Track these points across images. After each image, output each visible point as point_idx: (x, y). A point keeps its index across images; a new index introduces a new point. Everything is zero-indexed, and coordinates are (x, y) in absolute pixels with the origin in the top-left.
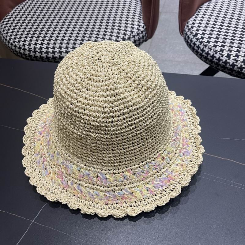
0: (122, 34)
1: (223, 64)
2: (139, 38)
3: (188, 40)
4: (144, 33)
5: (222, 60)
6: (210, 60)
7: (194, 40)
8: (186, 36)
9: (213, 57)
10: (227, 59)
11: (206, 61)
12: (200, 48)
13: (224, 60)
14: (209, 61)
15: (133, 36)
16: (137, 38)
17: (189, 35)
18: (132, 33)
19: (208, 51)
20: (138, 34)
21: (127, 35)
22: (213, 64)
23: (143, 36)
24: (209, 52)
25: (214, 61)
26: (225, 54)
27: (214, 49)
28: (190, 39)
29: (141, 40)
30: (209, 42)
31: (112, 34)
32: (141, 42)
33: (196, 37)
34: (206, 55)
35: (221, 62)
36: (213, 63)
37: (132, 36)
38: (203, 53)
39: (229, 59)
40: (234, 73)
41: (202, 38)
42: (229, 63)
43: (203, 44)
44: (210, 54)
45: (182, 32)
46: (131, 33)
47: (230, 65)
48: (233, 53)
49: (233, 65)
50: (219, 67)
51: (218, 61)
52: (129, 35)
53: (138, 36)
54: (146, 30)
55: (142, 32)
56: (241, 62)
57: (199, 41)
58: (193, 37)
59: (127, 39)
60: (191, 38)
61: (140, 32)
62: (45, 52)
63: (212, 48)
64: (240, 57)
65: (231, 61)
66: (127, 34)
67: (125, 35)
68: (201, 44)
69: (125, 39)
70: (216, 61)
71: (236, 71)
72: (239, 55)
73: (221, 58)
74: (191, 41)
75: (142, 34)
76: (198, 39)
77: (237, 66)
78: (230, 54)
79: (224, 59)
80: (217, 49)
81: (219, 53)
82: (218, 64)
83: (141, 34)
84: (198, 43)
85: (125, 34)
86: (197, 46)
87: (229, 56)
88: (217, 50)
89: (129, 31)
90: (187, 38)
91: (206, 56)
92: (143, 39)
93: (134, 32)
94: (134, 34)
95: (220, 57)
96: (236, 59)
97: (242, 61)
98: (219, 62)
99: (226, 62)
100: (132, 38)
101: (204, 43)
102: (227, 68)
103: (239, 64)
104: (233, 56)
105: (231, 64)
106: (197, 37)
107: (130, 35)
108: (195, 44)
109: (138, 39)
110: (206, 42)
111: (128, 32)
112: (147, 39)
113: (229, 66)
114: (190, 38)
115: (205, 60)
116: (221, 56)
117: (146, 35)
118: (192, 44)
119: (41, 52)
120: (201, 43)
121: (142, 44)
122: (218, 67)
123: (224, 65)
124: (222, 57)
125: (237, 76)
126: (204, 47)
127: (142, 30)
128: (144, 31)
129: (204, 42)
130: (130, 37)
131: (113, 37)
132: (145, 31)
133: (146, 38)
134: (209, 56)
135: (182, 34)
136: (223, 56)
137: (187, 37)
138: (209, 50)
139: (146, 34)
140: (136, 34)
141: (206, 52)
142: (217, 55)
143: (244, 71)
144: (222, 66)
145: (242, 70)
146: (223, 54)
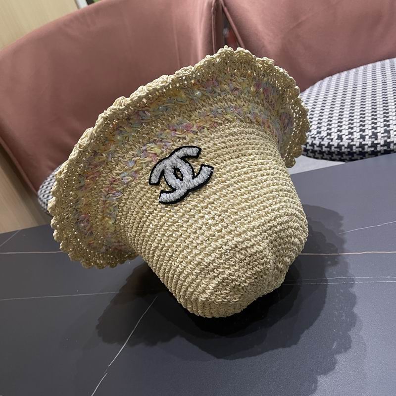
1: (336, 149)
5: (333, 145)
6: (318, 152)
9: (321, 146)
10: (339, 141)
13: (336, 145)
14: (319, 154)
19: (312, 142)
24: (314, 142)
25: (324, 150)
26: (335, 136)
34: (312, 148)
35: (333, 148)
38: (307, 147)
40: (355, 156)
42: (343, 145)
47: (345, 148)
48: (345, 132)
49: (350, 146)
51: (328, 149)
56: (358, 139)
63: (316, 136)
64: (355, 133)
65: (345, 142)
70: (326, 149)
71: (358, 153)
73: (331, 143)
77: (355, 145)
78: (341, 134)
79: (335, 143)
80: (322, 135)
81: (326, 138)
87: (340, 138)
96: (350, 138)
97: (359, 137)
98: (331, 148)
99: (339, 147)
102: (344, 153)
103: (357, 142)
104: (346, 136)
105: (346, 145)
113: (346, 150)
115: (313, 154)
116: (330, 141)
123: (338, 150)
124: (332, 141)
134: (315, 146)
136: (332, 140)
138: (313, 139)
141: (310, 143)
143: (366, 149)
144: (336, 153)
145: (363, 149)
146: (332, 137)
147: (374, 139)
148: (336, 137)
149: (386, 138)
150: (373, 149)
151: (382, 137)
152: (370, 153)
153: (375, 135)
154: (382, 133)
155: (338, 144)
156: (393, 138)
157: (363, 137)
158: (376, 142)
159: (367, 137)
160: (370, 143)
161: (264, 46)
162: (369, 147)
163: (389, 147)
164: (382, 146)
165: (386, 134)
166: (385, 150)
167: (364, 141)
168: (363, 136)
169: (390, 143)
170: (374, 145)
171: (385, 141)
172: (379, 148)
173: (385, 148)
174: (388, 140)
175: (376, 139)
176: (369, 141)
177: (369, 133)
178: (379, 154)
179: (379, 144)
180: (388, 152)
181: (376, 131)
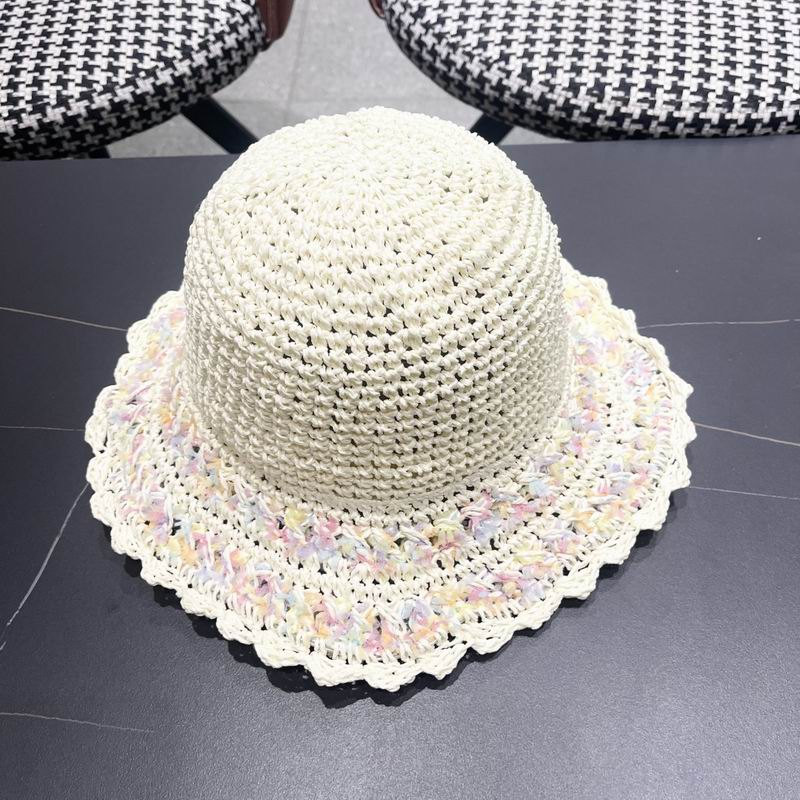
0: (177, 33)
1: (513, 100)
2: (237, 40)
3: (399, 31)
4: (253, 20)
5: (509, 89)
6: (473, 91)
7: (418, 29)
8: (391, 17)
10: (524, 82)
11: (464, 94)
12: (440, 56)
13: (515, 88)
14: (472, 95)
15: (215, 35)
16: (231, 41)
17: (400, 14)
18: (212, 26)
19: (465, 64)
20: (234, 28)
21: (194, 35)
22: (487, 105)
23: (252, 33)
24: (468, 66)
25: (486, 93)
26: (516, 67)
27: (480, 55)
28: (405, 27)
29: (248, 46)
30: (462, 32)
31: (142, 37)
32: (249, 55)
33: (422, 18)
34: (460, 78)
35: (507, 95)
36: (486, 102)
37: (212, 38)
38: (449, 70)
39: (529, 84)
40: (549, 125)
41: (441, 21)
42: (531, 96)
43: (444, 41)
44: (471, 74)
45: (380, 6)
46: (207, 25)
47: (533, 102)
48: (539, 63)
49: (544, 102)
50: (505, 112)
51: (497, 94)
52: (202, 33)
53: (234, 35)
54: (258, 10)
55: (246, 18)
56: (564, 89)
57: (431, 31)
58: (412, 20)
59: (196, 48)
60: (407, 24)
61: (238, 18)
63: (475, 52)
64: (559, 72)
65: (536, 90)
66: (196, 32)
67: (189, 37)
68: (439, 43)
69: (191, 48)
70: (492, 92)
71: (556, 119)
72: (557, 68)
73: (505, 82)
74: (409, 33)
75: (247, 26)
76: (427, 26)
77: (554, 102)
78: (530, 65)
79: (515, 83)
80: (488, 54)
81: (496, 66)
82: (498, 103)
83: (243, 25)
84: (429, 40)
85: (187, 33)
86: (429, 48)
87: (526, 74)
88: (490, 58)
89: (200, 21)
90: (395, 25)
91: (460, 81)
92: (252, 43)
93: (218, 20)
94: (218, 28)
95: (501, 80)
96: (548, 81)
97: (567, 85)
98: (502, 94)
99: (521, 95)
100: (214, 43)
101: (448, 36)
102: (527, 112)
103: (560, 95)
104: (541, 73)
105: (536, 97)
106: (425, 20)
107: (207, 32)
108: (421, 44)
109: (236, 46)
110: (454, 32)
111: (195, 21)
112: (268, 40)
113: (534, 107)
114: (403, 24)
115: (461, 93)
116: (503, 75)
117: (263, 26)
118: (413, 44)
120: (440, 37)
121: (253, 60)
122: (501, 110)
123: (518, 103)
124: (508, 77)
125: (560, 135)
126: (451, 51)
127: (244, 13)
128: (253, 15)
129: (449, 33)
130: (208, 40)
131: (147, 45)
132: (255, 13)
133: (264, 39)
134: (469, 78)
135: (378, 10)
136: (508, 74)
137: (393, 20)
138: (467, 59)
139: (259, 23)
140: (227, 29)
141: (459, 66)
142: (494, 75)
143: (576, 117)
144: (512, 106)
145: (570, 115)
146: (510, 67)
147: (595, 100)
148: (519, 71)
149: (619, 103)
150: (588, 120)
151: (613, 98)
152: (581, 126)
153: (599, 90)
154: (614, 89)
155: (521, 89)
156: (633, 105)
157: (574, 87)
158: (598, 106)
159: (583, 90)
160: (585, 106)
163: (620, 124)
164: (607, 118)
165: (621, 94)
166: (611, 129)
167: (576, 96)
168: (575, 83)
169: (624, 115)
170: (593, 113)
171: (617, 110)
172: (601, 122)
173: (613, 124)
174: (623, 110)
175: (600, 100)
176: (585, 100)
177: (588, 79)
178: (597, 134)
179: (604, 112)
180: (615, 135)
181: (603, 80)
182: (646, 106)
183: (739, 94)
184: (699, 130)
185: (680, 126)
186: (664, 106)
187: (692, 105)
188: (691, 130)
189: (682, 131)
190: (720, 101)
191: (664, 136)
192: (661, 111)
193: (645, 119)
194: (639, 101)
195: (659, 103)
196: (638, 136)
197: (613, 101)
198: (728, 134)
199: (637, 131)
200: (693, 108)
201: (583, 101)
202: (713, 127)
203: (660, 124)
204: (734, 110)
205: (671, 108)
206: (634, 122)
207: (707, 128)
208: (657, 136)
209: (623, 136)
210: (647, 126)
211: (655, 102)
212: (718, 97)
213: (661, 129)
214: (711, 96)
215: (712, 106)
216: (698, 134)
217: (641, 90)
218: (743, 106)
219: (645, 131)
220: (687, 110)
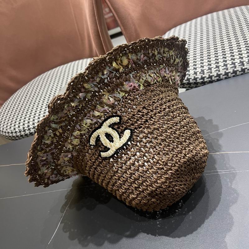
40: (192, 85)
49: (188, 79)
56: (193, 74)
62: (32, 128)
64: (190, 71)
71: (193, 83)
77: (191, 78)
97: (193, 73)
102: (185, 83)
103: (192, 76)
119: (29, 129)
143: (198, 80)
145: (196, 81)
147: (202, 74)
150: (202, 80)
151: (207, 73)
152: (201, 83)
153: (203, 71)
154: (207, 70)
156: (214, 73)
157: (195, 73)
158: (204, 76)
159: (198, 73)
160: (200, 77)
161: (129, 14)
162: (200, 79)
163: (212, 79)
164: (207, 78)
165: (209, 71)
166: (209, 81)
167: (196, 75)
169: (212, 76)
170: (203, 78)
171: (209, 75)
172: (206, 80)
173: (210, 79)
174: (211, 75)
175: (204, 74)
176: (199, 75)
177: (199, 70)
178: (206, 83)
179: (205, 77)
180: (211, 82)
181: (203, 69)
182: (217, 72)
183: (245, 61)
184: (236, 74)
185: (230, 74)
186: (223, 70)
187: (231, 68)
188: (234, 74)
189: (231, 75)
190: (240, 64)
191: (226, 78)
192: (222, 72)
193: (218, 75)
194: (215, 71)
195: (221, 70)
196: (218, 80)
197: (208, 73)
198: (246, 73)
199: (217, 79)
200: (232, 68)
201: (199, 76)
202: (240, 72)
203: (223, 75)
204: (245, 66)
205: (225, 70)
206: (215, 77)
207: (238, 73)
208: (224, 79)
209: (214, 82)
210: (220, 77)
211: (220, 70)
212: (239, 63)
213: (224, 77)
214: (236, 64)
215: (238, 66)
216: (236, 75)
217: (215, 68)
218: (247, 64)
219: (220, 79)
220: (230, 69)
